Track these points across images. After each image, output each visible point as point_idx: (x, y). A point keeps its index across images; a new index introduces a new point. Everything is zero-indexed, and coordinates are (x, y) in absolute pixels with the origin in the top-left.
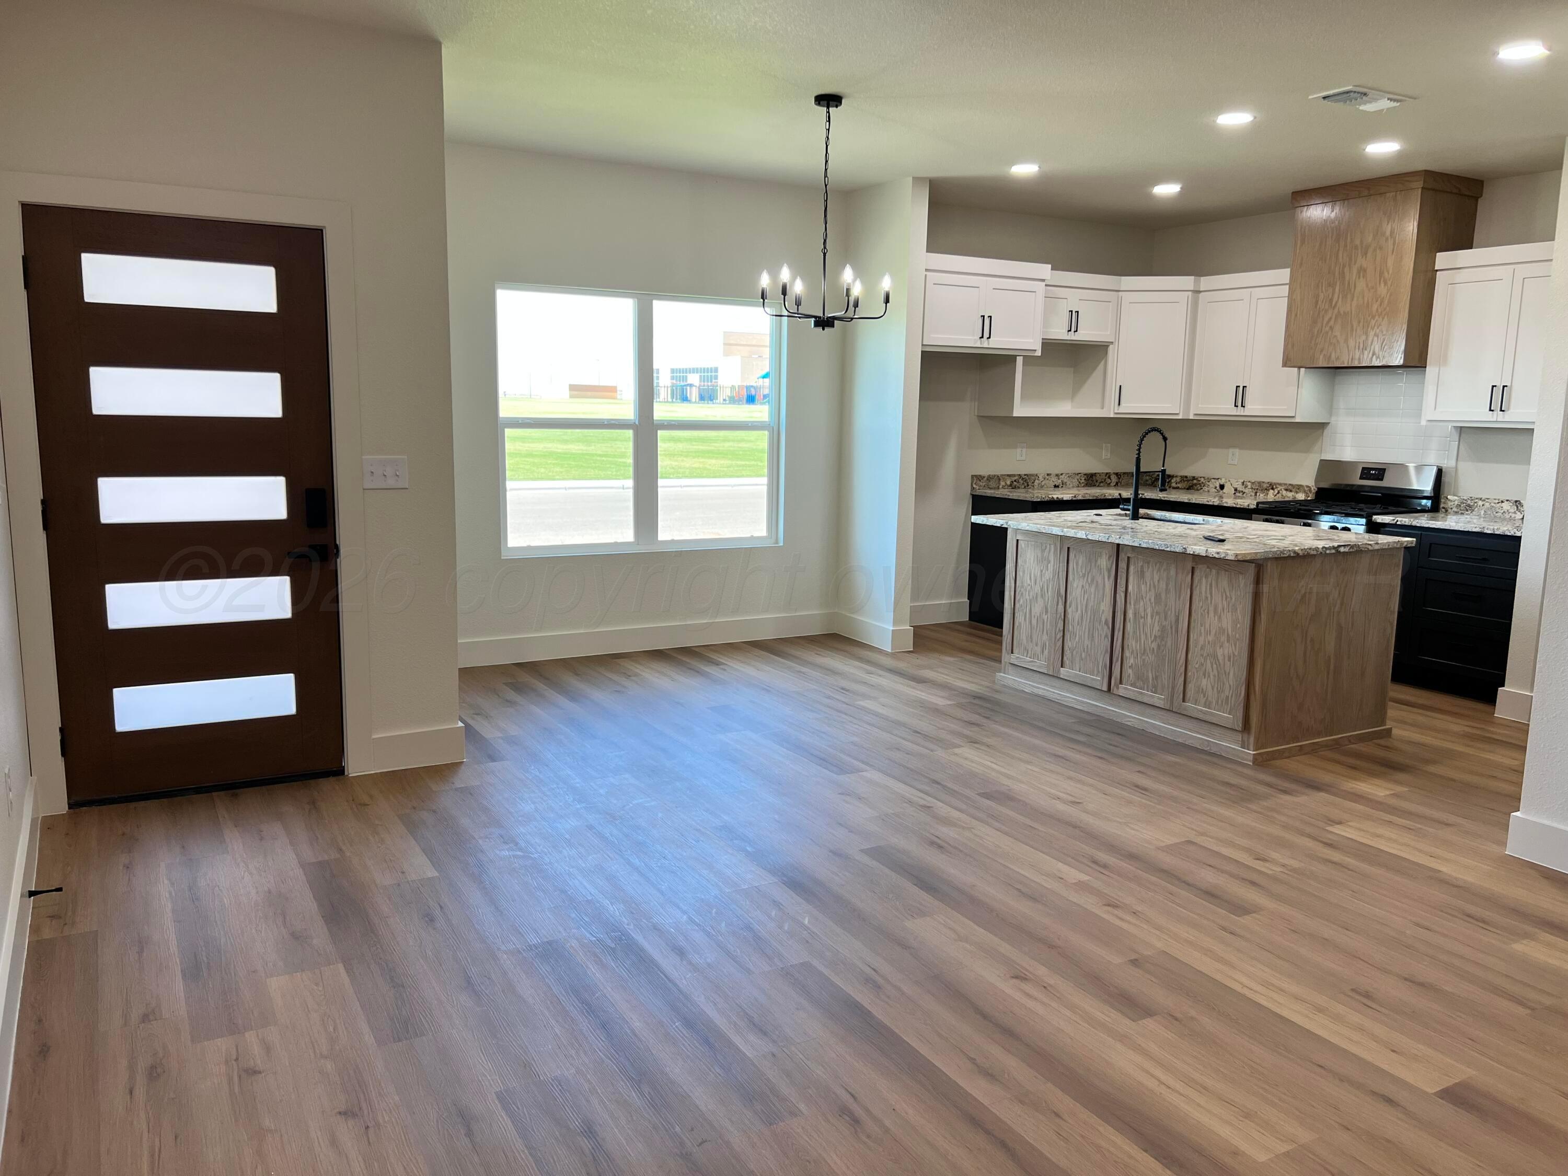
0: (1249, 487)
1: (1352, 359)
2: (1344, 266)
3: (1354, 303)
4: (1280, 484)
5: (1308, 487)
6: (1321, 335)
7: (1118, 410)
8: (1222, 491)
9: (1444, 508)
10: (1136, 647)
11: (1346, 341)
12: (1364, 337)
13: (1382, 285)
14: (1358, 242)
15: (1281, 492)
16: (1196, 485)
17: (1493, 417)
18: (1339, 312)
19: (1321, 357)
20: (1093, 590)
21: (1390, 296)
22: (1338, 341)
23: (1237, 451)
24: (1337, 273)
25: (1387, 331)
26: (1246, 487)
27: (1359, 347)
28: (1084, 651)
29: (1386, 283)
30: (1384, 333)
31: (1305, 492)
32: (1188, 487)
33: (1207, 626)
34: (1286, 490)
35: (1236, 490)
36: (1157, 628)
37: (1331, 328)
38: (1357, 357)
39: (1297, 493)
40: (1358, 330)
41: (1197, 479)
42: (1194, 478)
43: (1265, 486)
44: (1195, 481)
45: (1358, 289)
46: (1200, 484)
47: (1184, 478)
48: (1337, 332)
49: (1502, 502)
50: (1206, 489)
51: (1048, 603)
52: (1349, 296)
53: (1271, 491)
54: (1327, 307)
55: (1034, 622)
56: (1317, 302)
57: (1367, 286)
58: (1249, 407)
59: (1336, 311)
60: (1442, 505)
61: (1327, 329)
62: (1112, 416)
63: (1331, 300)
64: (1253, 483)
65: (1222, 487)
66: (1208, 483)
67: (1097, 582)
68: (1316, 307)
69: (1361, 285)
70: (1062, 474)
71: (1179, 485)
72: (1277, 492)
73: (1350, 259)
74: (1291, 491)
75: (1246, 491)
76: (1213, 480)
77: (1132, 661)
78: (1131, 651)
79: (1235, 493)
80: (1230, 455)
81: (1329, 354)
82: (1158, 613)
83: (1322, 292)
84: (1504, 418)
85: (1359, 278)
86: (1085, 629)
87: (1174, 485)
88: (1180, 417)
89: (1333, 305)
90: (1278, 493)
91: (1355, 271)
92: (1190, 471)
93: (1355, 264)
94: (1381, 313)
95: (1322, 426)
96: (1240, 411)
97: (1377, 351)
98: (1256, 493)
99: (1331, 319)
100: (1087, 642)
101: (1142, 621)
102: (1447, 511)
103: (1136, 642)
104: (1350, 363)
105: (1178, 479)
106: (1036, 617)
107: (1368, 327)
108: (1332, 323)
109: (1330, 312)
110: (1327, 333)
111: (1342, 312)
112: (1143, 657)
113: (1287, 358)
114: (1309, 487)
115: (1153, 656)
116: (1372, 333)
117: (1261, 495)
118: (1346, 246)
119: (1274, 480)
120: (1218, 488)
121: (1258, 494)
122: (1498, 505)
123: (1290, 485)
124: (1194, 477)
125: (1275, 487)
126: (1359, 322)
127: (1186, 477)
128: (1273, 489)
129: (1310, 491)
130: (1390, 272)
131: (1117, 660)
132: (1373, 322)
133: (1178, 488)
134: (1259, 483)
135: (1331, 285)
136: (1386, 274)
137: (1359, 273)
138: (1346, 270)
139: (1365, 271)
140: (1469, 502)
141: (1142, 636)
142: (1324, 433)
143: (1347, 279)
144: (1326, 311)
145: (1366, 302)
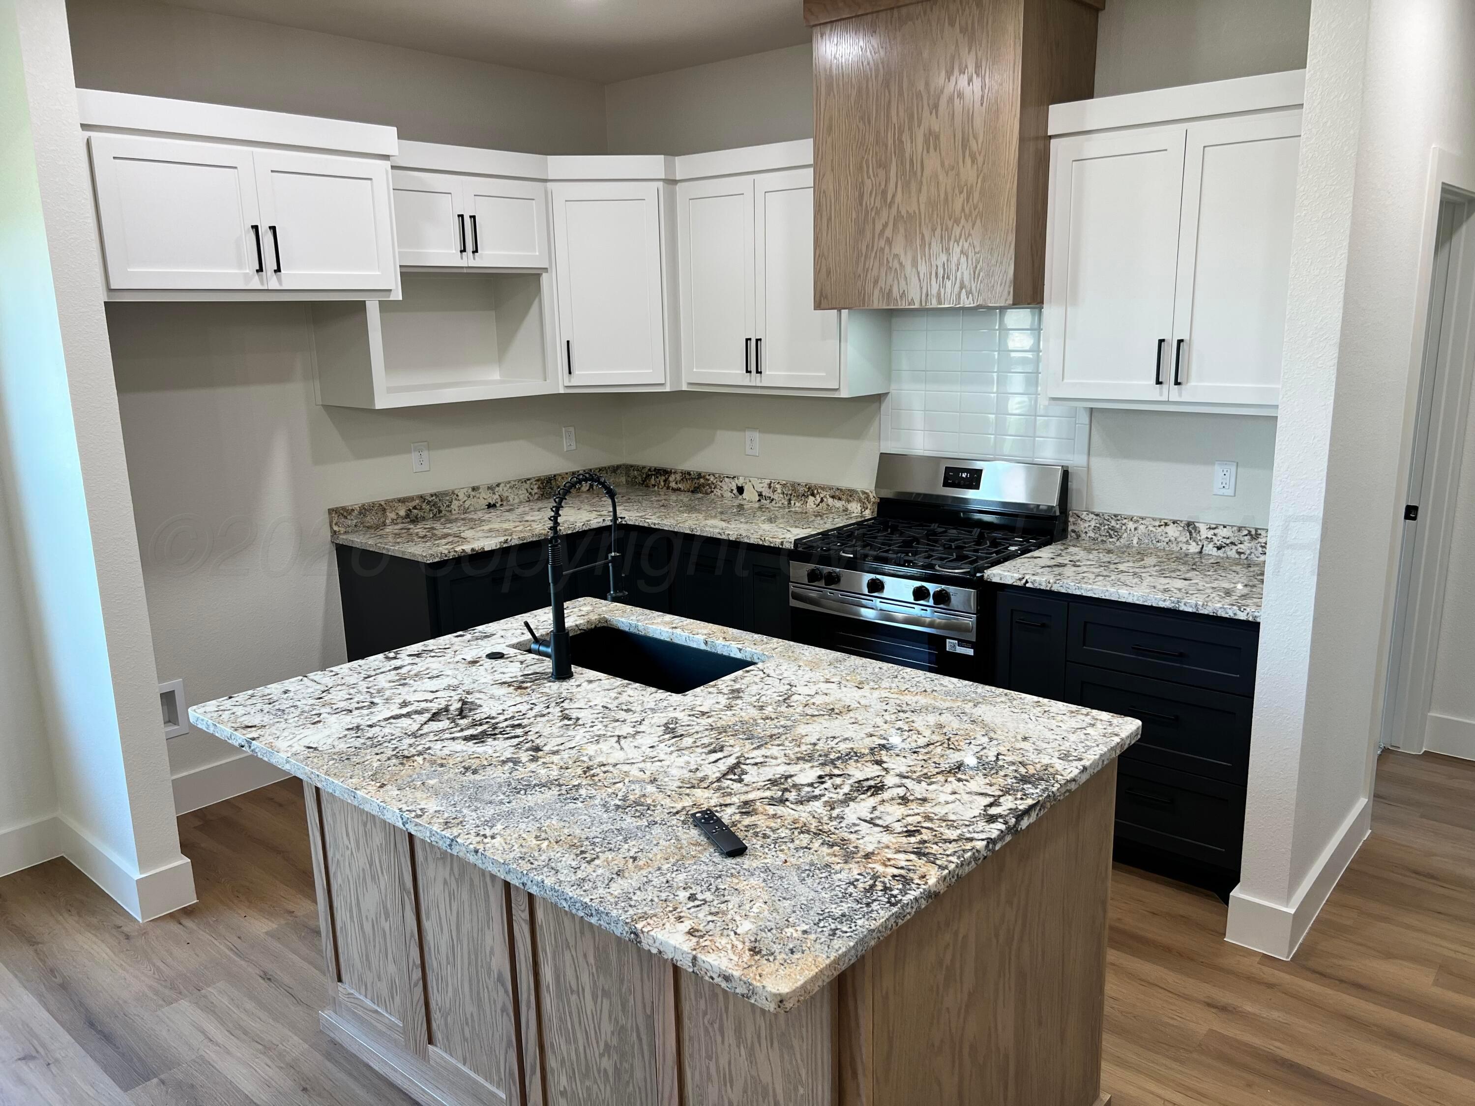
0: (779, 491)
1: (927, 295)
2: (901, 132)
3: (923, 198)
4: (823, 489)
5: (864, 493)
6: (873, 255)
7: (570, 381)
8: (740, 497)
9: (1073, 531)
10: (569, 1056)
11: (915, 264)
12: (944, 258)
13: (968, 161)
14: (921, 86)
15: (825, 500)
16: (703, 485)
17: (1161, 395)
18: (899, 212)
19: (876, 292)
21: (984, 181)
22: (901, 264)
23: (756, 435)
24: (890, 142)
25: (982, 244)
26: (774, 491)
27: (936, 274)
28: (467, 1023)
29: (974, 160)
30: (977, 250)
31: (860, 500)
32: (692, 489)
33: (723, 1061)
34: (833, 497)
35: (760, 495)
36: (606, 1026)
37: (889, 242)
38: (934, 291)
39: (849, 501)
40: (934, 244)
41: (704, 477)
42: (700, 476)
43: (801, 490)
44: (702, 481)
45: (927, 172)
46: (709, 485)
47: (686, 476)
48: (898, 248)
49: (1166, 524)
50: (718, 492)
52: (914, 186)
53: (811, 498)
54: (878, 204)
56: (861, 196)
57: (943, 165)
58: (767, 373)
59: (894, 211)
60: (1071, 528)
61: (882, 243)
62: (562, 391)
63: (884, 193)
64: (784, 486)
65: (741, 490)
66: (720, 484)
68: (861, 205)
69: (932, 163)
70: (498, 485)
71: (680, 486)
72: (819, 500)
73: (911, 117)
74: (840, 499)
75: (776, 496)
76: (726, 479)
77: (564, 1083)
78: (558, 1058)
79: (759, 500)
80: (748, 442)
81: (888, 288)
82: (606, 993)
83: (869, 177)
84: (1180, 395)
85: (928, 152)
86: (462, 976)
87: (673, 485)
88: (668, 389)
89: (889, 201)
90: (822, 501)
91: (920, 140)
92: (695, 464)
93: (919, 126)
94: (971, 212)
95: (877, 399)
96: (754, 380)
97: (966, 283)
98: (790, 500)
99: (885, 226)
100: (469, 1006)
101: (575, 999)
102: (1078, 536)
104: (924, 304)
105: (679, 478)
106: (370, 922)
107: (949, 239)
108: (888, 232)
109: (884, 214)
110: (882, 250)
111: (904, 213)
112: (588, 1083)
113: (821, 295)
114: (866, 493)
115: (608, 1087)
116: (957, 250)
117: (797, 504)
118: (901, 93)
119: (814, 481)
120: (735, 491)
121: (792, 502)
122: (1160, 530)
123: (838, 489)
124: (700, 474)
125: (816, 491)
126: (934, 230)
127: (689, 474)
128: (813, 495)
129: (868, 498)
130: (980, 141)
132: (957, 230)
133: (679, 490)
134: (793, 485)
135: (883, 165)
136: (973, 143)
137: (927, 142)
138: (906, 137)
139: (937, 138)
140: (1113, 523)
141: (579, 1035)
142: (882, 408)
143: (907, 155)
144: (878, 213)
145: (942, 196)
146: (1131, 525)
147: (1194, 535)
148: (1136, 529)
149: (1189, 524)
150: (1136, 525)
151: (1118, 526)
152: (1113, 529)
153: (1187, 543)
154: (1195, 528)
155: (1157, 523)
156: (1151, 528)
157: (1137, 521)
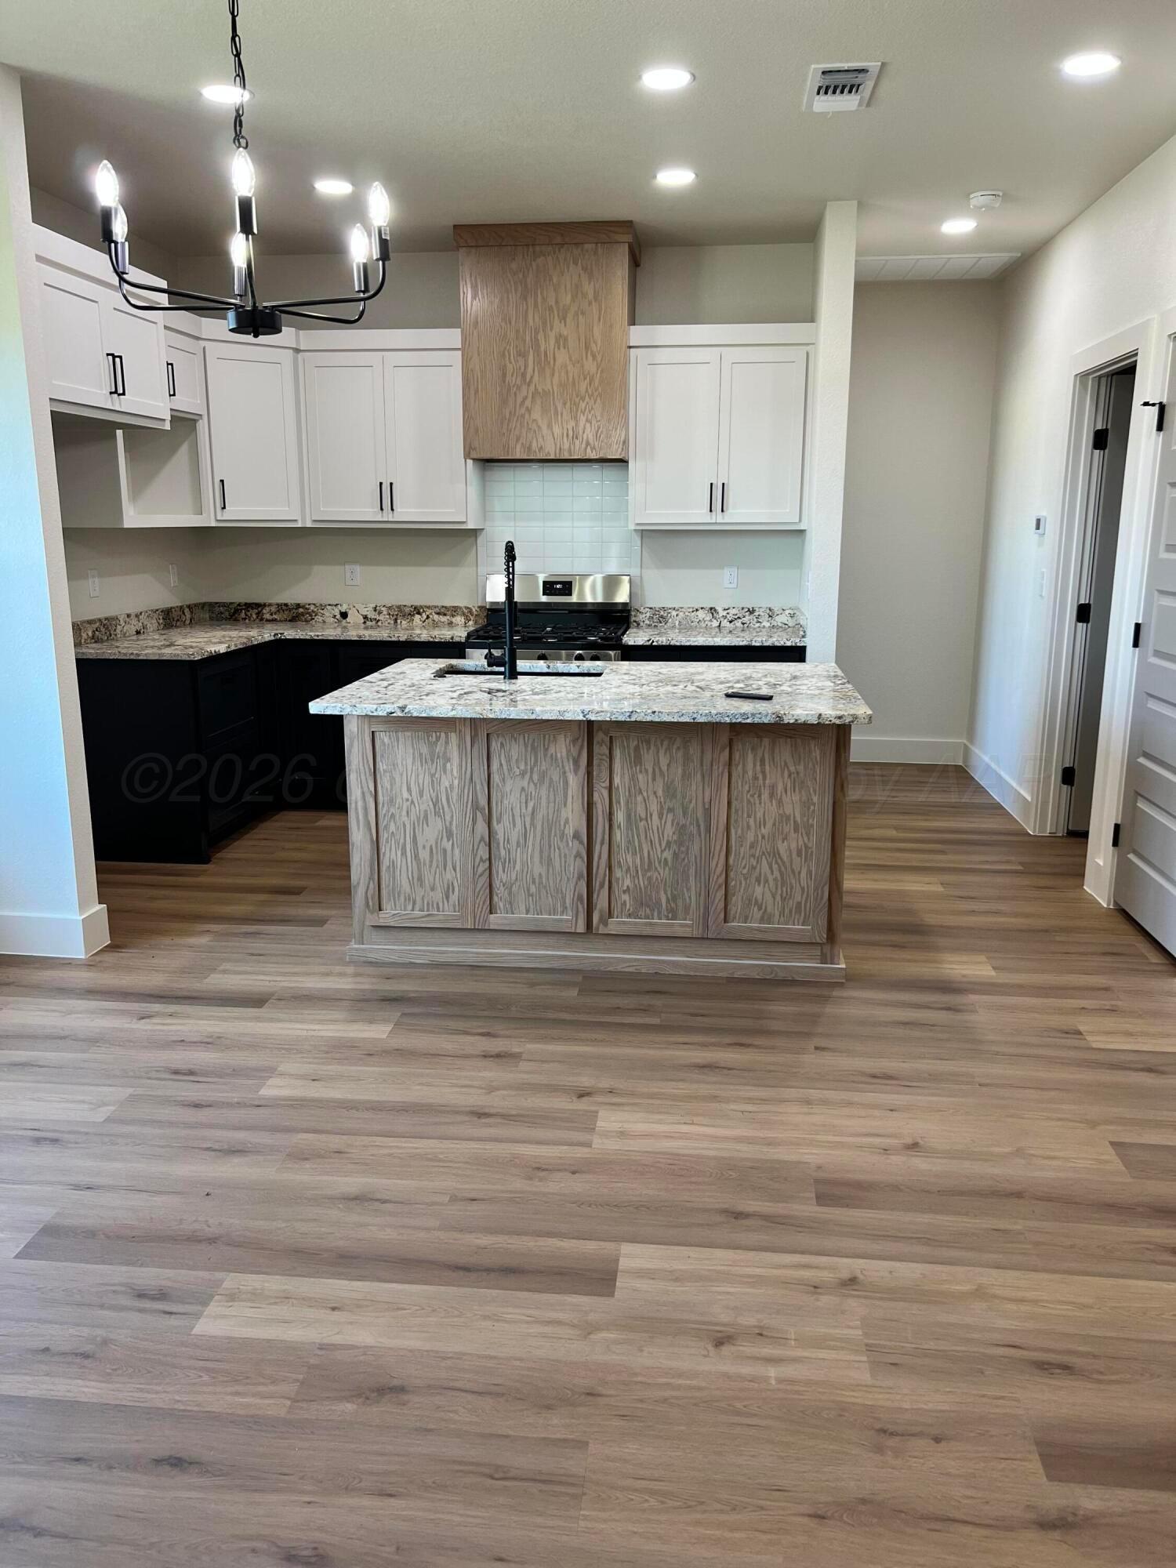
0: (385, 613)
1: (560, 449)
2: (537, 333)
3: (556, 380)
4: (429, 607)
5: (467, 608)
6: (515, 419)
7: (222, 515)
8: (344, 621)
9: (635, 621)
10: (634, 862)
11: (550, 427)
12: (572, 423)
13: (590, 358)
14: (552, 302)
15: (431, 616)
16: (303, 614)
17: (711, 518)
18: (536, 389)
19: (519, 447)
20: (544, 792)
21: (602, 371)
22: (539, 427)
23: (358, 568)
24: (528, 338)
25: (602, 416)
26: (380, 613)
27: (568, 435)
28: (534, 882)
29: (594, 357)
30: (599, 418)
31: (464, 614)
32: (290, 618)
33: (759, 815)
34: (438, 614)
35: (365, 617)
36: (669, 831)
37: (529, 410)
38: (566, 446)
39: (453, 616)
40: (565, 413)
41: (303, 607)
42: (298, 606)
43: (407, 610)
44: (301, 610)
45: (559, 362)
46: (308, 613)
47: (282, 607)
48: (536, 414)
49: (697, 610)
50: (319, 618)
51: (451, 823)
52: (548, 372)
53: (417, 617)
54: (518, 382)
55: (424, 855)
56: (504, 375)
57: (571, 360)
58: (399, 510)
59: (532, 388)
60: (633, 619)
61: (523, 410)
62: (213, 524)
63: (524, 375)
64: (390, 608)
65: (344, 615)
66: (322, 612)
67: (551, 779)
68: (504, 382)
69: (562, 357)
70: (141, 613)
71: (275, 616)
72: (425, 617)
73: (544, 323)
74: (445, 615)
75: (381, 617)
76: (328, 607)
77: (628, 882)
78: (624, 869)
79: (365, 623)
80: (348, 574)
81: (528, 444)
82: (670, 810)
83: (511, 363)
84: (723, 518)
85: (559, 349)
86: (533, 850)
87: (267, 616)
88: (299, 525)
89: (528, 380)
90: (428, 617)
91: (552, 342)
92: (293, 595)
93: (551, 330)
94: (593, 393)
95: (474, 533)
96: (387, 516)
97: (591, 441)
98: (396, 620)
99: (525, 398)
100: (538, 869)
101: (642, 824)
102: (638, 624)
103: (634, 854)
104: (558, 455)
105: (273, 609)
106: (428, 849)
107: (577, 410)
108: (528, 403)
109: (524, 388)
110: (523, 416)
111: (540, 390)
112: (649, 874)
113: (470, 447)
114: (469, 608)
115: (667, 869)
116: (583, 419)
117: (404, 622)
118: (536, 306)
119: (417, 603)
120: (338, 616)
121: (399, 621)
122: (693, 614)
123: (443, 607)
124: (299, 604)
125: (421, 610)
126: (565, 404)
127: (286, 605)
128: (419, 613)
129: (471, 612)
130: (599, 346)
131: (602, 886)
132: (583, 405)
133: (275, 620)
134: (399, 607)
135: (522, 354)
136: (593, 345)
137: (557, 341)
138: (541, 336)
139: (566, 339)
140: (662, 613)
141: (644, 846)
142: (478, 542)
143: (542, 349)
144: (519, 388)
145: (571, 379)
146: (674, 613)
147: (715, 615)
148: (677, 615)
149: (711, 609)
150: (677, 612)
151: (665, 615)
152: (662, 617)
153: (711, 621)
154: (715, 610)
155: (691, 610)
156: (687, 614)
157: (678, 610)
